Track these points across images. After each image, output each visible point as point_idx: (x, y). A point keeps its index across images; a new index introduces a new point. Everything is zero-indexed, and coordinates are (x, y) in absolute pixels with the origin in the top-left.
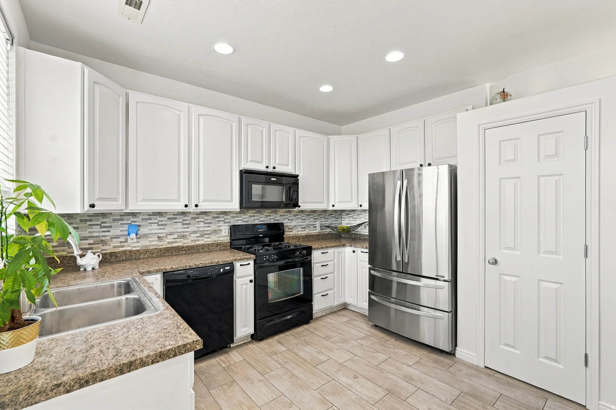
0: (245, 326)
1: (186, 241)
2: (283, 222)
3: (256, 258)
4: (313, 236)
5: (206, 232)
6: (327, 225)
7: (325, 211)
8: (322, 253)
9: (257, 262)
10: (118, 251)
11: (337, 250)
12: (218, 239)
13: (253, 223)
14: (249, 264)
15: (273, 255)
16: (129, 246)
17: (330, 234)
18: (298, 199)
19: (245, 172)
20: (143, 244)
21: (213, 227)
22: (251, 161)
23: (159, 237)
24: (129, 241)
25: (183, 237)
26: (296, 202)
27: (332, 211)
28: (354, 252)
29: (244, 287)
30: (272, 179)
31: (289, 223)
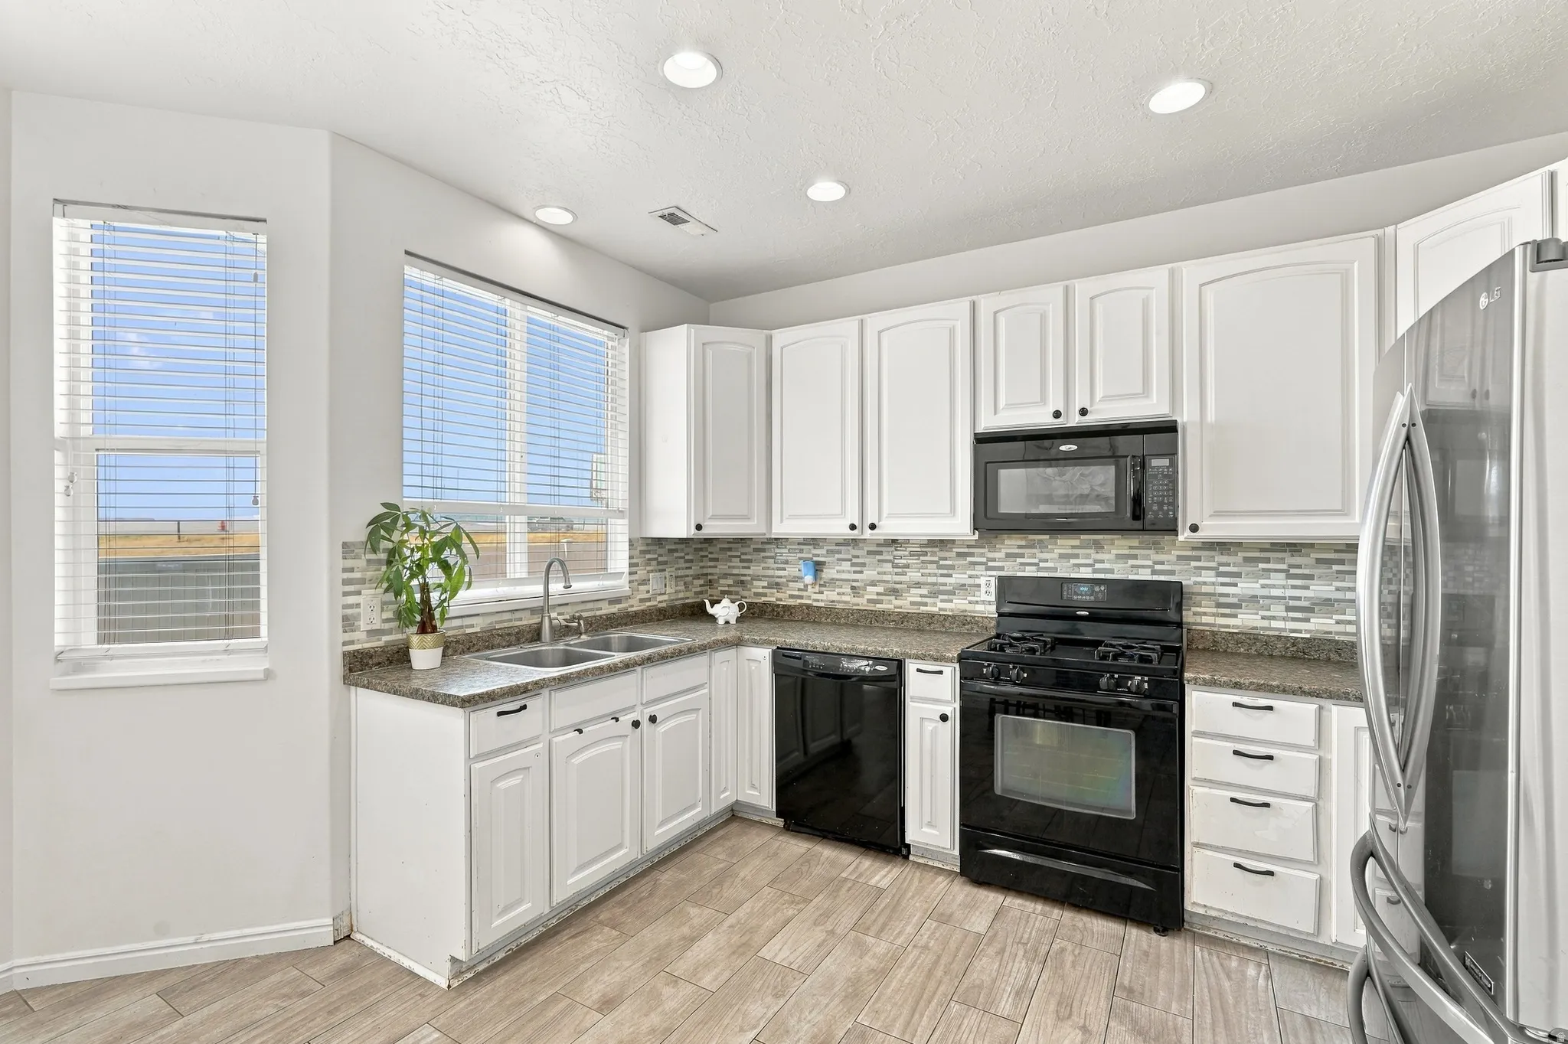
0: (930, 824)
1: (898, 603)
5: (941, 588)
10: (793, 604)
11: (1340, 712)
12: (970, 607)
14: (941, 672)
15: (1012, 664)
16: (809, 597)
19: (987, 440)
20: (828, 596)
21: (958, 578)
22: (1008, 405)
23: (853, 588)
24: (809, 590)
25: (895, 592)
30: (1063, 448)
31: (1223, 584)
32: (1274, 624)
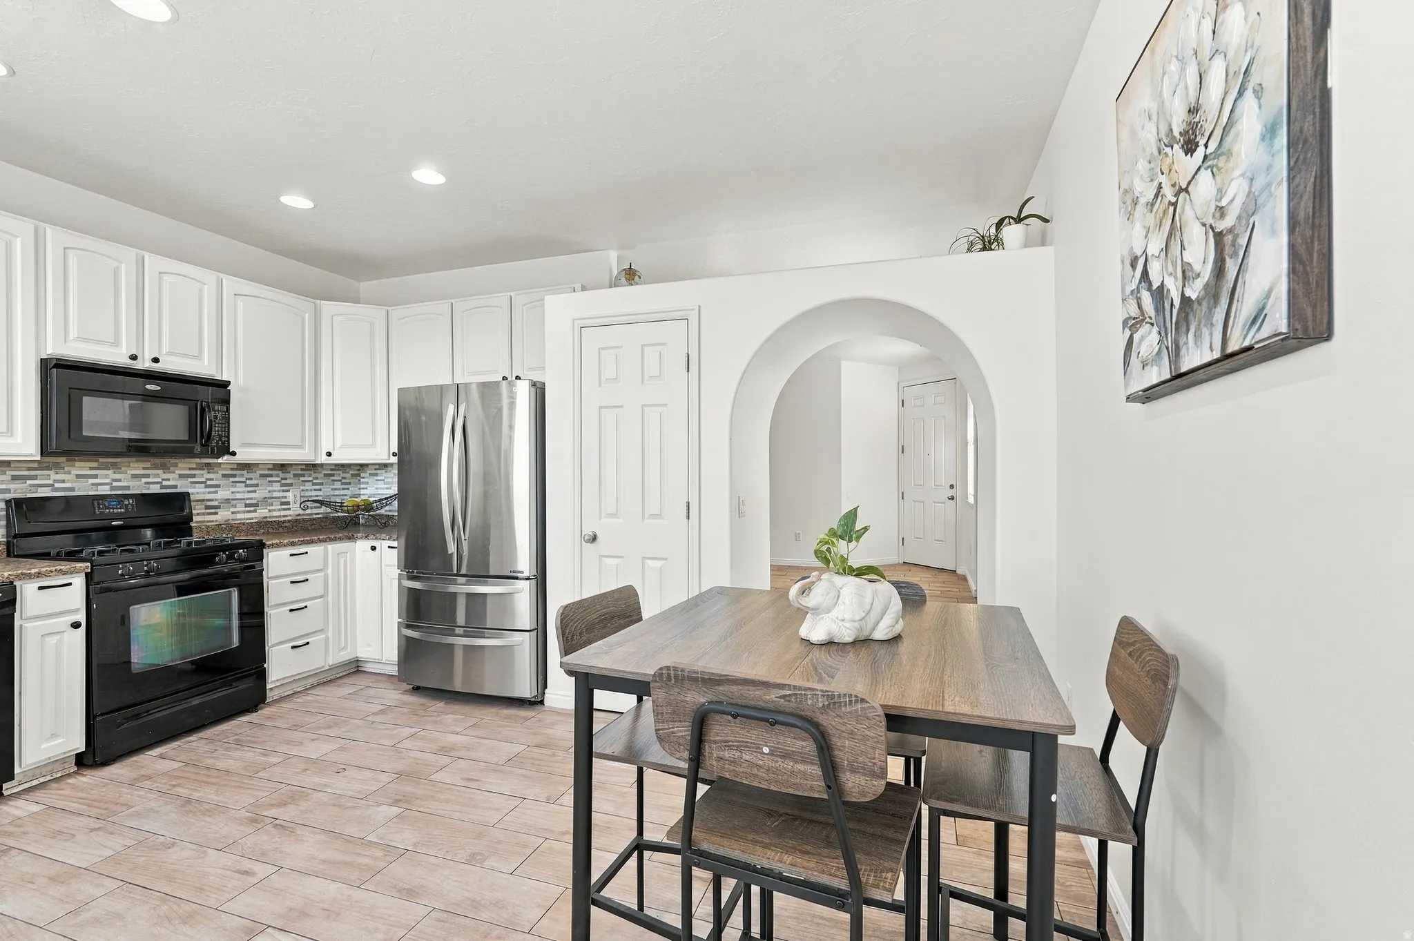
0: (53, 736)
2: (190, 491)
3: (92, 569)
4: (279, 524)
6: (320, 498)
7: (313, 467)
8: (292, 555)
9: (96, 578)
11: (332, 548)
13: (91, 493)
14: (70, 584)
15: (146, 560)
17: (326, 518)
18: (228, 437)
19: (56, 366)
22: (79, 339)
26: (223, 443)
27: (333, 467)
28: (373, 548)
29: (53, 640)
30: (148, 387)
31: (209, 493)
32: (239, 516)
